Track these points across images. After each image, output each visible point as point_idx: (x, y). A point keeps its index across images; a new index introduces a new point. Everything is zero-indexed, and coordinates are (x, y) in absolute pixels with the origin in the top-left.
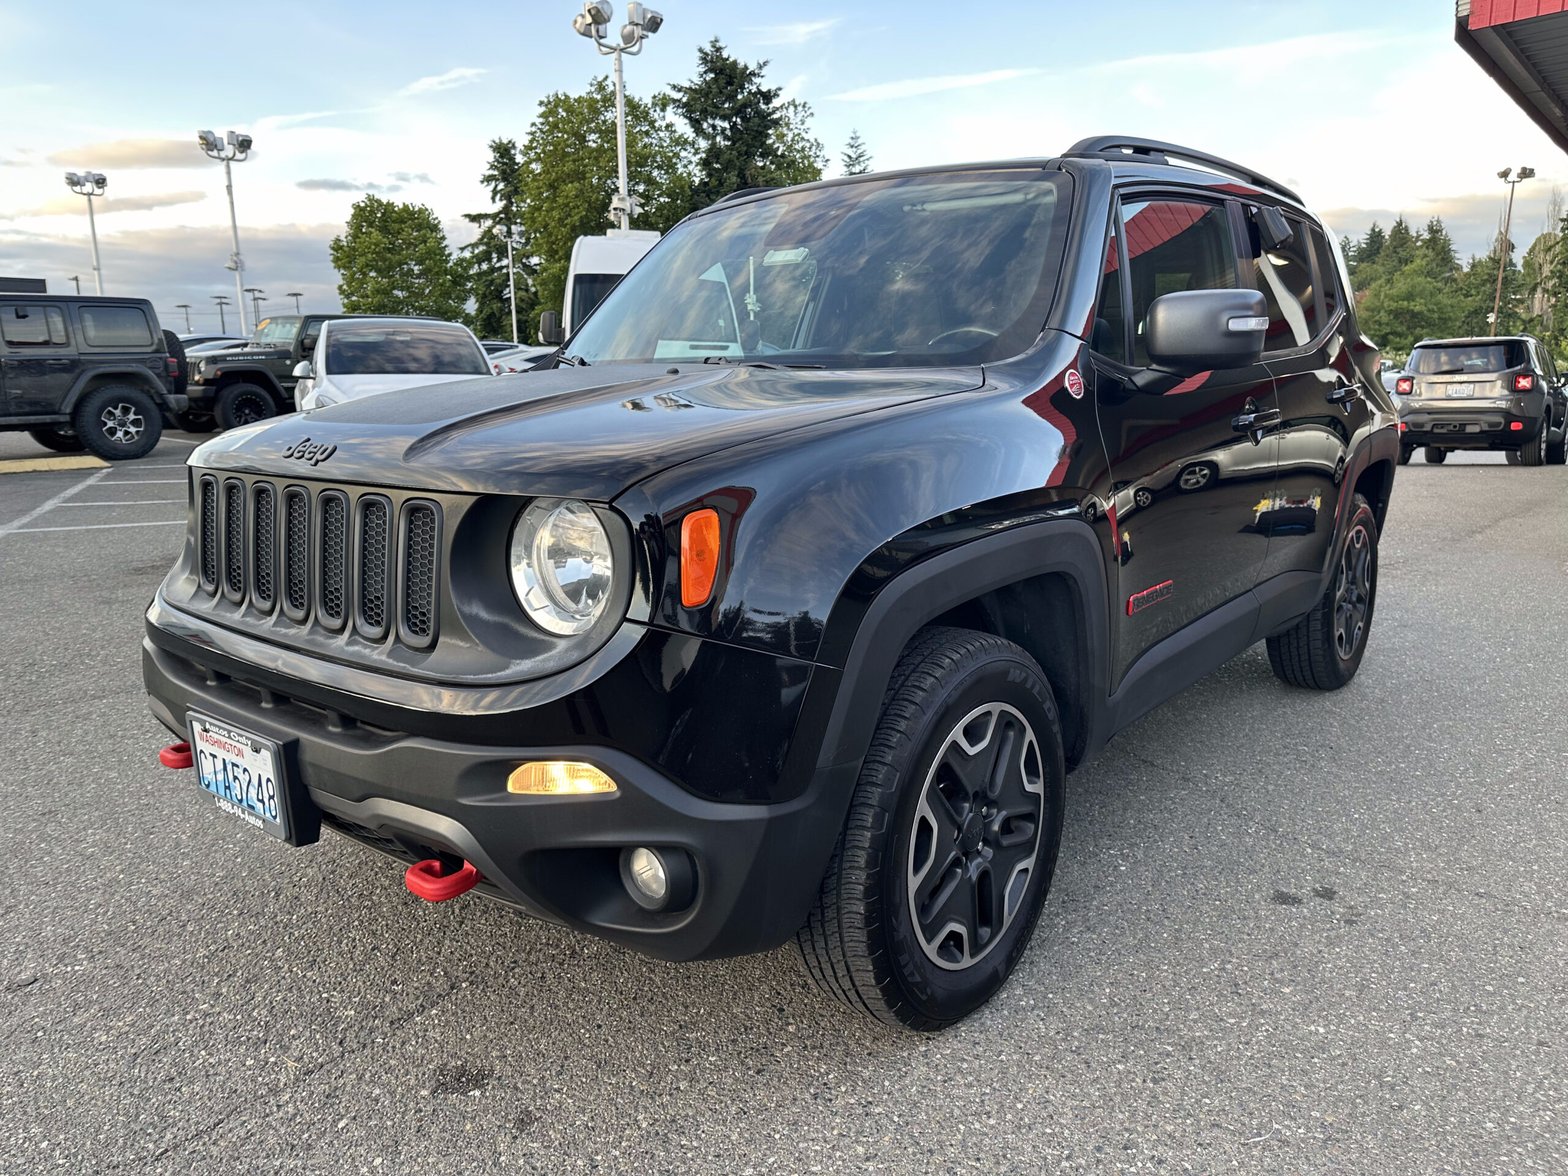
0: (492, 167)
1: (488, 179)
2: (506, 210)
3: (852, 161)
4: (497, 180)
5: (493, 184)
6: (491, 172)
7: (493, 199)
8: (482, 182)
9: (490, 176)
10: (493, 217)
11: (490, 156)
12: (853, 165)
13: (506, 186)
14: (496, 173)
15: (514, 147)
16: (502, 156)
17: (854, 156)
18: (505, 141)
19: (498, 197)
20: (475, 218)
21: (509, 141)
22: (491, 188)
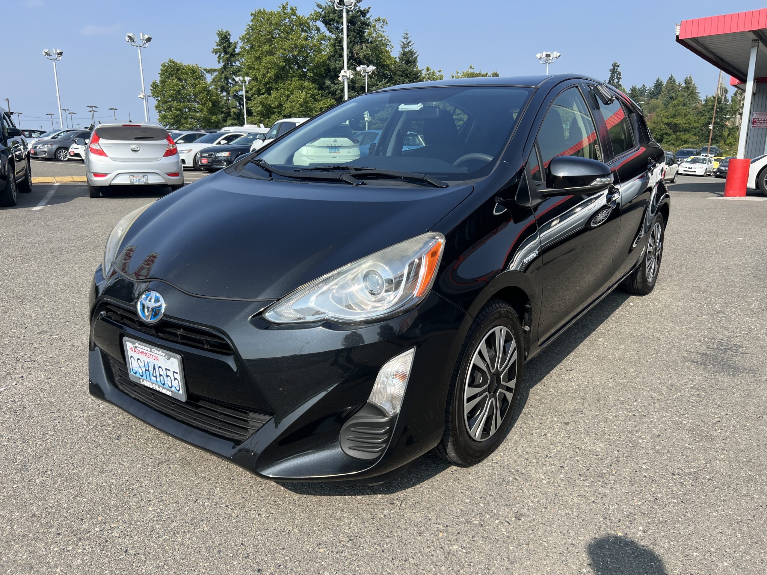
0: (217, 45)
1: (215, 51)
2: (225, 67)
3: (404, 46)
4: (220, 52)
5: (219, 54)
6: (217, 47)
7: (219, 62)
8: (213, 52)
9: (217, 49)
10: (219, 70)
11: (217, 39)
12: (405, 48)
13: (225, 55)
14: (220, 48)
15: (229, 34)
16: (223, 39)
17: (406, 43)
19: (221, 61)
20: (210, 71)
21: (227, 32)
22: (218, 55)
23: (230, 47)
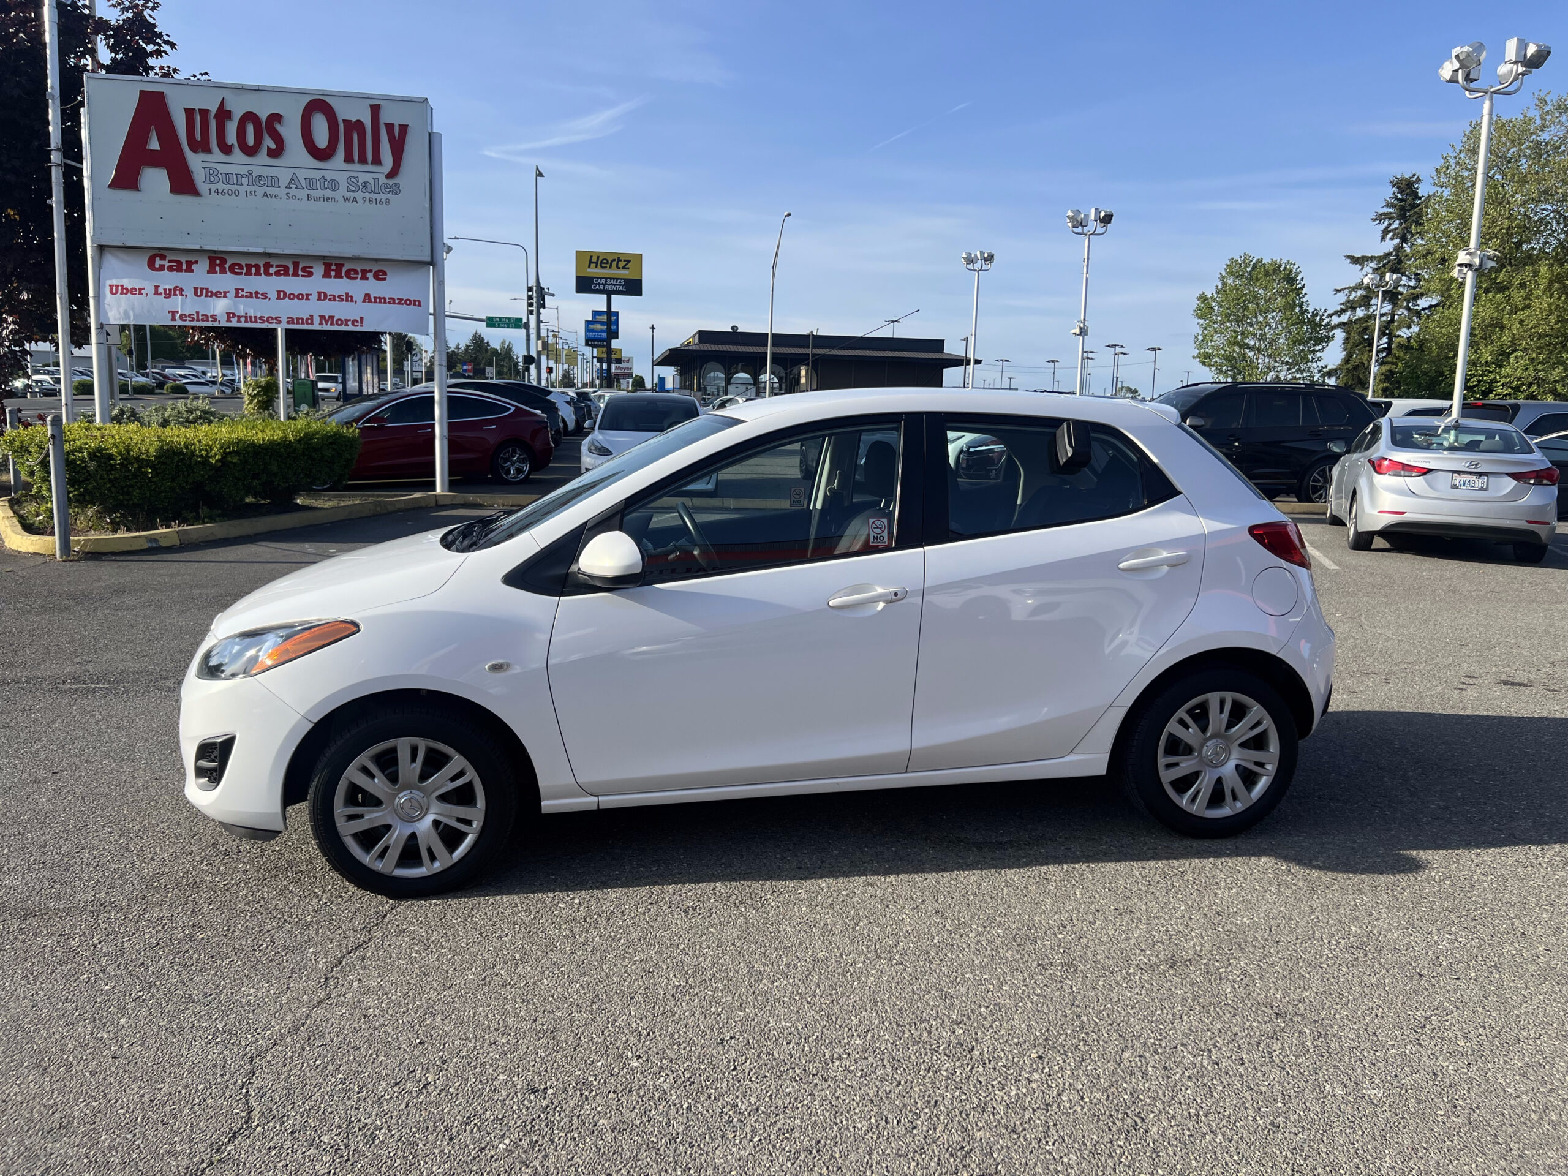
0: (1387, 205)
1: (1381, 218)
2: (1398, 249)
4: (1390, 219)
5: (1386, 223)
6: (1386, 210)
7: (1383, 238)
8: (1373, 220)
9: (1382, 215)
10: (1379, 259)
11: (1389, 191)
13: (1401, 224)
14: (1391, 210)
15: (1418, 180)
16: (1401, 191)
18: (1407, 176)
19: (1389, 237)
20: (1358, 260)
21: (1414, 175)
22: (1383, 227)
23: (1415, 208)
